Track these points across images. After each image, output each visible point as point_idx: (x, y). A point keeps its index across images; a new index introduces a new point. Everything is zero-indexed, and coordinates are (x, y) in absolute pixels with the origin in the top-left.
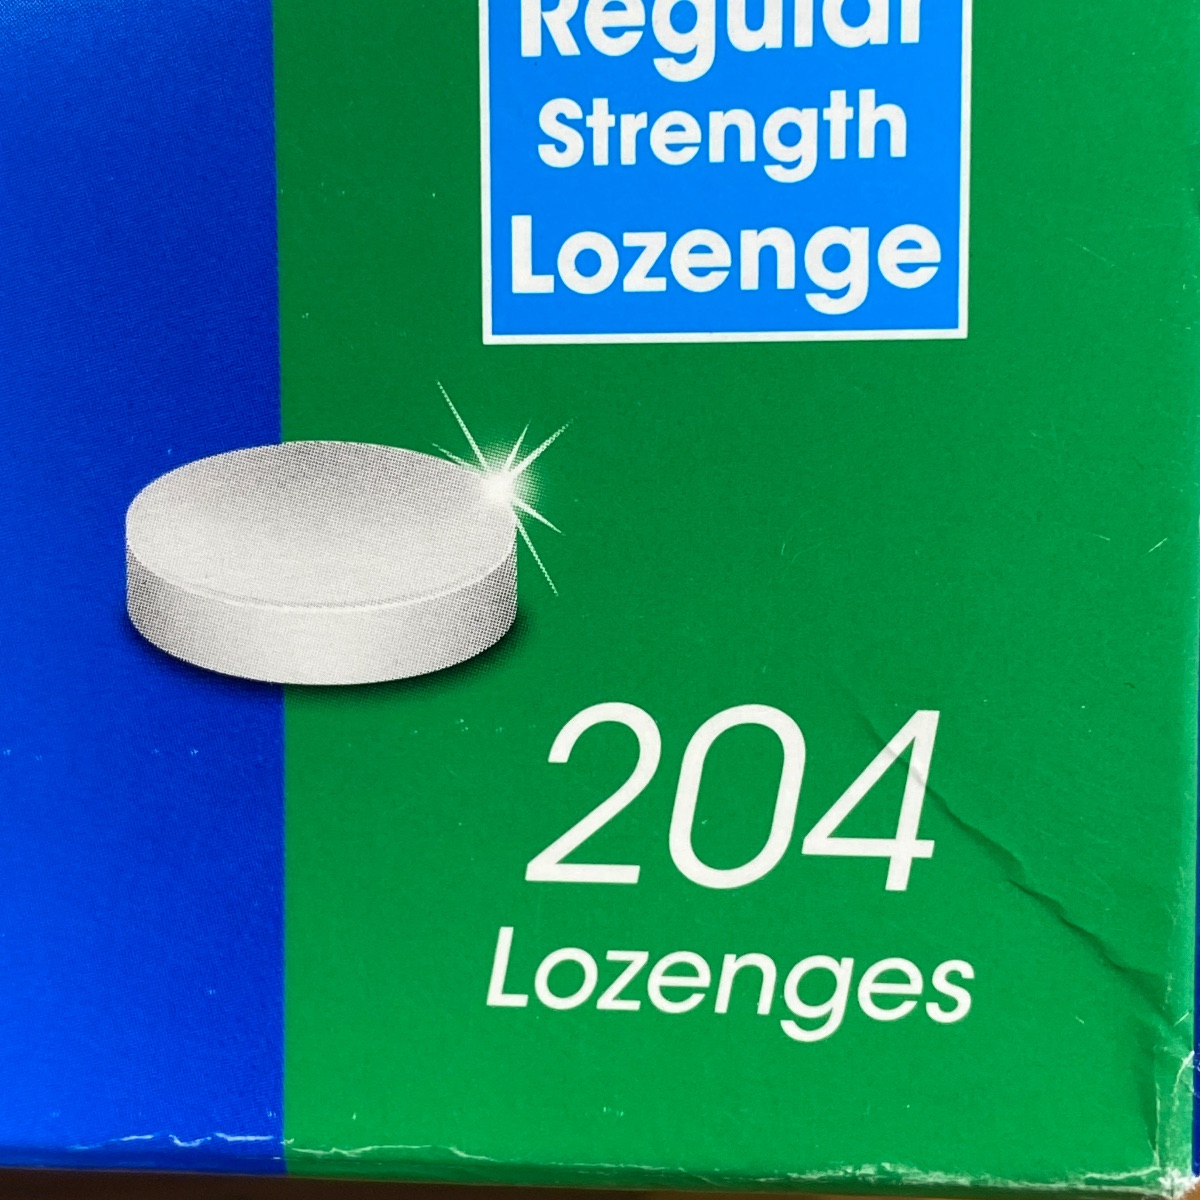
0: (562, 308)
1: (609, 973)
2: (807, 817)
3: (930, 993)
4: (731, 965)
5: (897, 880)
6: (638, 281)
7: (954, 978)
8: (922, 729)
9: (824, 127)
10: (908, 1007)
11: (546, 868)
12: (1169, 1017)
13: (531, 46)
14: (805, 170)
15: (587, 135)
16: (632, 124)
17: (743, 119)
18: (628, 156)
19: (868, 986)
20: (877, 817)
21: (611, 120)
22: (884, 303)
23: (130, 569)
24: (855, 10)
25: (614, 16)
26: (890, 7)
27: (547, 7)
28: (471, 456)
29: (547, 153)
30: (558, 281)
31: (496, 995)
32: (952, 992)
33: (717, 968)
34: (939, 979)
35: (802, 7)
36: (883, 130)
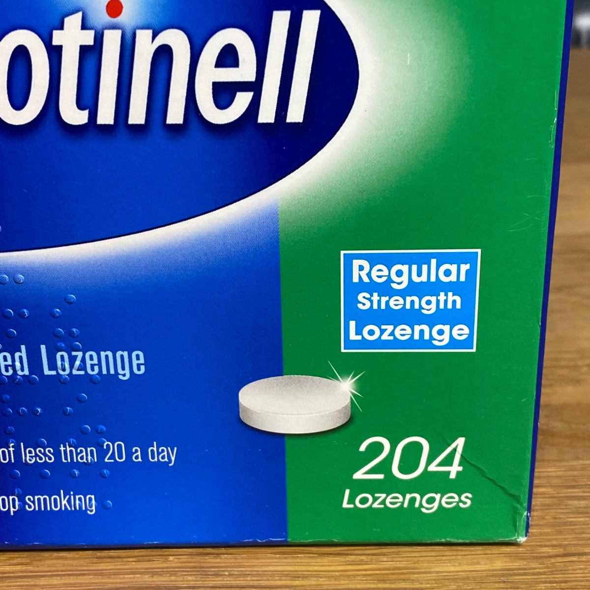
0: (364, 343)
1: (375, 499)
2: (429, 461)
3: (460, 501)
4: (408, 496)
5: (453, 476)
6: (385, 337)
7: (467, 497)
8: (460, 442)
9: (438, 301)
10: (454, 504)
11: (359, 475)
12: (521, 504)
13: (356, 279)
14: (433, 310)
15: (371, 302)
16: (384, 299)
17: (416, 299)
18: (383, 307)
19: (444, 500)
20: (448, 461)
21: (378, 298)
22: (453, 343)
23: (240, 406)
24: (448, 273)
25: (379, 273)
26: (457, 272)
27: (360, 270)
28: (337, 379)
29: (360, 306)
30: (363, 337)
31: (345, 505)
32: (466, 500)
33: (404, 498)
34: (463, 498)
35: (433, 272)
36: (454, 302)
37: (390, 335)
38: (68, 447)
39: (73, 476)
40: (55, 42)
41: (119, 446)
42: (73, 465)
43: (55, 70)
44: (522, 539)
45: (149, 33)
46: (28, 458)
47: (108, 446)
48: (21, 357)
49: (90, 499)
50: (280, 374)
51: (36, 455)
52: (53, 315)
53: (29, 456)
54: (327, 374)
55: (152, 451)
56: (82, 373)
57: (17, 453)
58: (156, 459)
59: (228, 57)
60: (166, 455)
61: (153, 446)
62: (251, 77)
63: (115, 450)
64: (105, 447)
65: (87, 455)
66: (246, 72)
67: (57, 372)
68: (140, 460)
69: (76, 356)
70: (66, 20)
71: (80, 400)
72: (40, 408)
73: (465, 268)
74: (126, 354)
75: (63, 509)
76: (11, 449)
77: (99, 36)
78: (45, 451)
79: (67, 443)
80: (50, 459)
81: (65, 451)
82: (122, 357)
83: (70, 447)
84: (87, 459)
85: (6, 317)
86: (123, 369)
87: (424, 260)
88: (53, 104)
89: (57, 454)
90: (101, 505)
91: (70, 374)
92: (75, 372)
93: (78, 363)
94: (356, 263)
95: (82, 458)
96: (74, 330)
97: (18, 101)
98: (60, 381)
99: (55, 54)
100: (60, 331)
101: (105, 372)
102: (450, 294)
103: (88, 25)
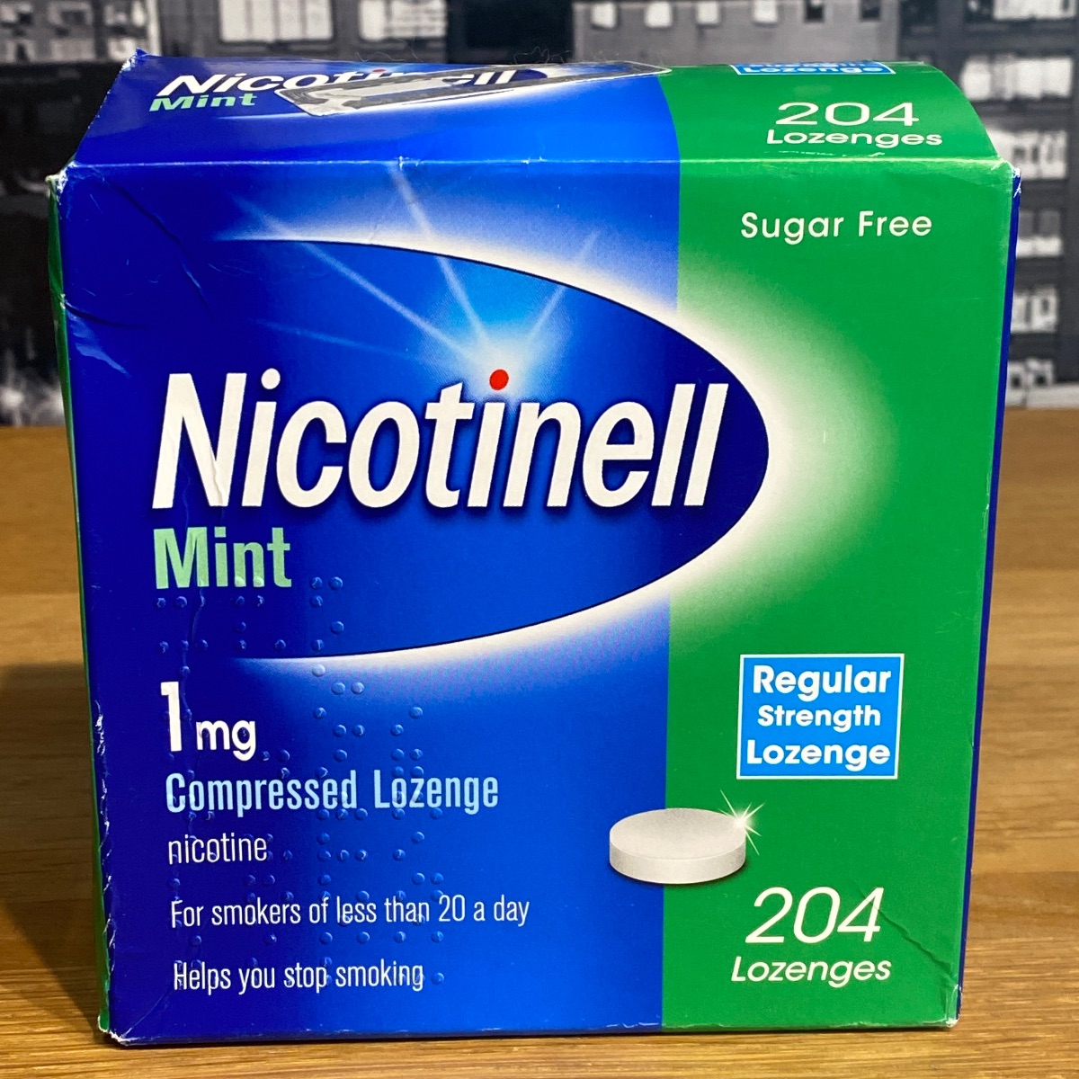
0: (764, 768)
1: (772, 969)
2: (839, 920)
3: (877, 971)
4: (813, 965)
5: (868, 938)
6: (790, 760)
7: (885, 966)
8: (878, 893)
9: (853, 716)
10: (869, 976)
11: (753, 938)
12: (951, 975)
13: (757, 689)
14: (848, 727)
15: (775, 716)
16: (790, 714)
17: (827, 713)
18: (788, 723)
19: (857, 970)
20: (862, 919)
21: (783, 712)
22: (871, 768)
23: (611, 848)
24: (865, 682)
25: (785, 682)
26: (876, 682)
27: (763, 679)
28: (731, 813)
29: (761, 722)
30: (763, 760)
31: (735, 978)
32: (884, 971)
33: (808, 966)
34: (880, 967)
35: (847, 681)
36: (872, 717)
37: (795, 758)
38: (395, 902)
39: (398, 939)
40: (428, 416)
41: (459, 901)
42: (400, 925)
43: (426, 446)
44: (952, 1022)
45: (537, 405)
46: (344, 916)
47: (445, 900)
48: (349, 786)
49: (417, 971)
50: (659, 804)
51: (355, 913)
52: (393, 733)
53: (345, 915)
54: (718, 806)
55: (499, 907)
56: (421, 805)
57: (332, 910)
58: (503, 918)
59: (623, 433)
60: (513, 911)
61: (500, 901)
62: (648, 456)
63: (453, 905)
64: (440, 902)
65: (416, 913)
66: (641, 449)
67: (391, 805)
68: (483, 918)
69: (416, 785)
70: (444, 392)
71: (415, 841)
72: (366, 850)
73: (885, 676)
74: (476, 781)
75: (383, 984)
76: (325, 905)
77: (479, 409)
78: (366, 907)
79: (394, 897)
80: (371, 917)
81: (391, 907)
82: (471, 785)
83: (397, 901)
84: (417, 918)
85: (338, 736)
86: (472, 800)
87: (839, 666)
88: (419, 482)
89: (380, 911)
90: (430, 980)
91: (407, 807)
92: (413, 804)
93: (417, 793)
94: (758, 670)
95: (411, 916)
96: (417, 751)
97: (379, 480)
98: (393, 815)
99: (427, 429)
100: (399, 753)
101: (448, 804)
102: (868, 707)
103: (468, 397)
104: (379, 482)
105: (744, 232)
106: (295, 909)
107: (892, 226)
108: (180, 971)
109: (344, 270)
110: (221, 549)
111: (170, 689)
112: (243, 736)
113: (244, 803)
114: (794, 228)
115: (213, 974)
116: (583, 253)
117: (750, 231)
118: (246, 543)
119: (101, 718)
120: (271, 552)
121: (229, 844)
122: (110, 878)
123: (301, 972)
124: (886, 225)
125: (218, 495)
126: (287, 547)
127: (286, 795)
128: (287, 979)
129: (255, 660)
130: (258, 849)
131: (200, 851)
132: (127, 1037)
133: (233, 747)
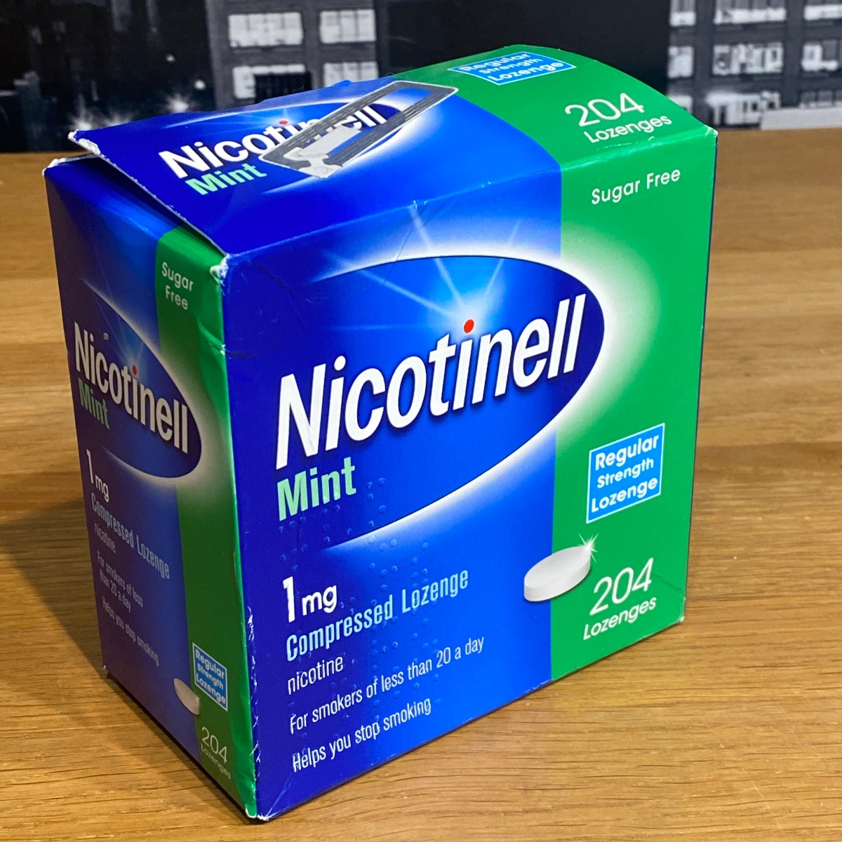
0: (601, 512)
1: (603, 625)
2: (633, 585)
3: (650, 605)
4: (621, 615)
6: (612, 503)
7: (653, 601)
8: (650, 561)
10: (646, 609)
11: (594, 611)
13: (597, 468)
14: (638, 474)
15: (605, 481)
16: (612, 476)
17: (629, 469)
18: (611, 482)
19: (641, 608)
20: (643, 580)
21: (609, 477)
22: (650, 493)
23: (525, 588)
24: (647, 445)
25: (610, 459)
26: (652, 443)
27: (602, 460)
28: (582, 544)
29: (599, 486)
30: (600, 508)
31: (585, 637)
32: (653, 603)
33: (619, 616)
34: (651, 603)
35: (639, 447)
36: (650, 464)
37: (614, 501)
38: (413, 666)
39: (415, 688)
40: (431, 361)
41: (447, 651)
42: (417, 679)
43: (430, 380)
44: (683, 619)
45: (489, 336)
47: (440, 654)
48: (388, 606)
49: (427, 702)
50: (549, 553)
51: (392, 682)
52: (412, 564)
53: (386, 686)
54: (577, 543)
55: (468, 646)
56: (427, 602)
57: (379, 685)
58: (470, 652)
59: (534, 339)
60: (475, 646)
61: (469, 642)
62: (546, 349)
63: (444, 656)
64: (438, 656)
65: (424, 668)
66: (542, 347)
67: (412, 608)
68: (460, 657)
69: (424, 590)
70: (439, 343)
71: (423, 625)
72: (397, 641)
73: (656, 438)
74: (456, 576)
75: (409, 718)
76: (375, 684)
77: (458, 348)
78: (398, 676)
79: (413, 664)
80: (401, 680)
81: (411, 671)
82: (454, 579)
83: (415, 665)
84: (426, 671)
85: (382, 577)
86: (454, 588)
87: (634, 441)
88: (427, 404)
89: (406, 675)
90: (434, 705)
91: (420, 606)
92: (423, 603)
93: (425, 595)
95: (422, 671)
96: (425, 570)
98: (412, 614)
99: (430, 367)
100: (415, 575)
101: (442, 596)
102: (648, 459)
103: (452, 341)
104: (404, 410)
105: (593, 202)
106: (359, 693)
107: (662, 179)
108: (296, 760)
109: (381, 281)
110: (314, 482)
111: (288, 583)
112: (329, 598)
113: (330, 639)
114: (617, 193)
115: (315, 754)
116: (512, 236)
117: (596, 200)
118: (329, 473)
119: (251, 617)
120: (344, 474)
121: (321, 668)
122: (257, 718)
123: (364, 731)
124: (659, 179)
125: (311, 449)
126: (353, 468)
127: (354, 624)
128: (357, 738)
129: (336, 547)
130: (337, 665)
131: (305, 678)
132: (269, 815)
133: (324, 606)
